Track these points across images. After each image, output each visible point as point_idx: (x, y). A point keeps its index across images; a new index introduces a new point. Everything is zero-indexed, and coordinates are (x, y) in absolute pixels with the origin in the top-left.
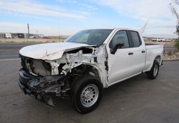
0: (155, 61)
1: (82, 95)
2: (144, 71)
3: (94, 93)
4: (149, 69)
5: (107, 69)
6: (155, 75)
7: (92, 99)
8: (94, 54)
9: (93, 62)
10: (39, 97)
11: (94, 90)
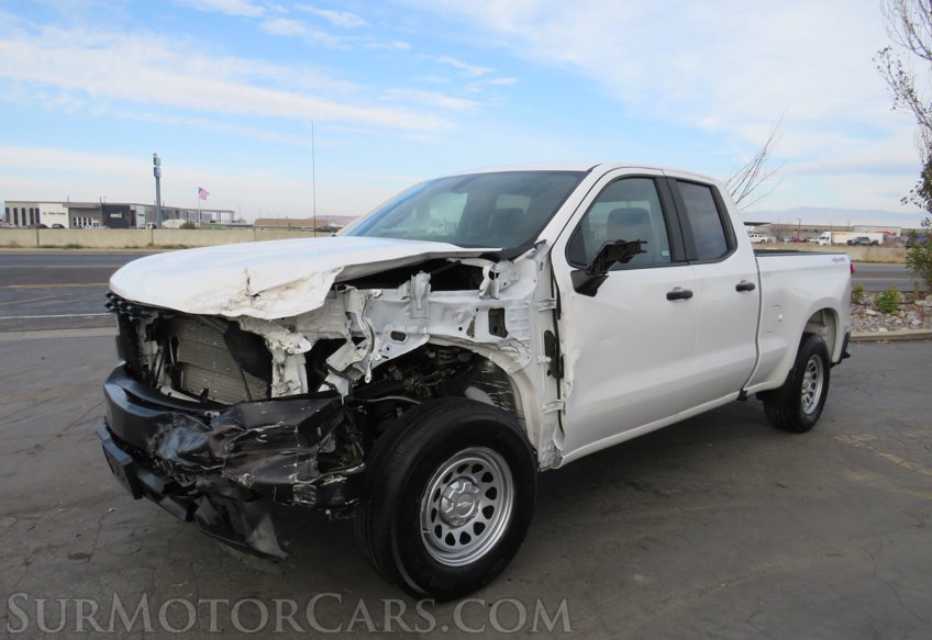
0: (806, 336)
1: (427, 504)
2: (751, 389)
3: (491, 494)
4: (778, 379)
5: (557, 369)
6: (809, 409)
7: (479, 528)
8: (490, 292)
9: (483, 334)
10: (204, 510)
11: (488, 478)
